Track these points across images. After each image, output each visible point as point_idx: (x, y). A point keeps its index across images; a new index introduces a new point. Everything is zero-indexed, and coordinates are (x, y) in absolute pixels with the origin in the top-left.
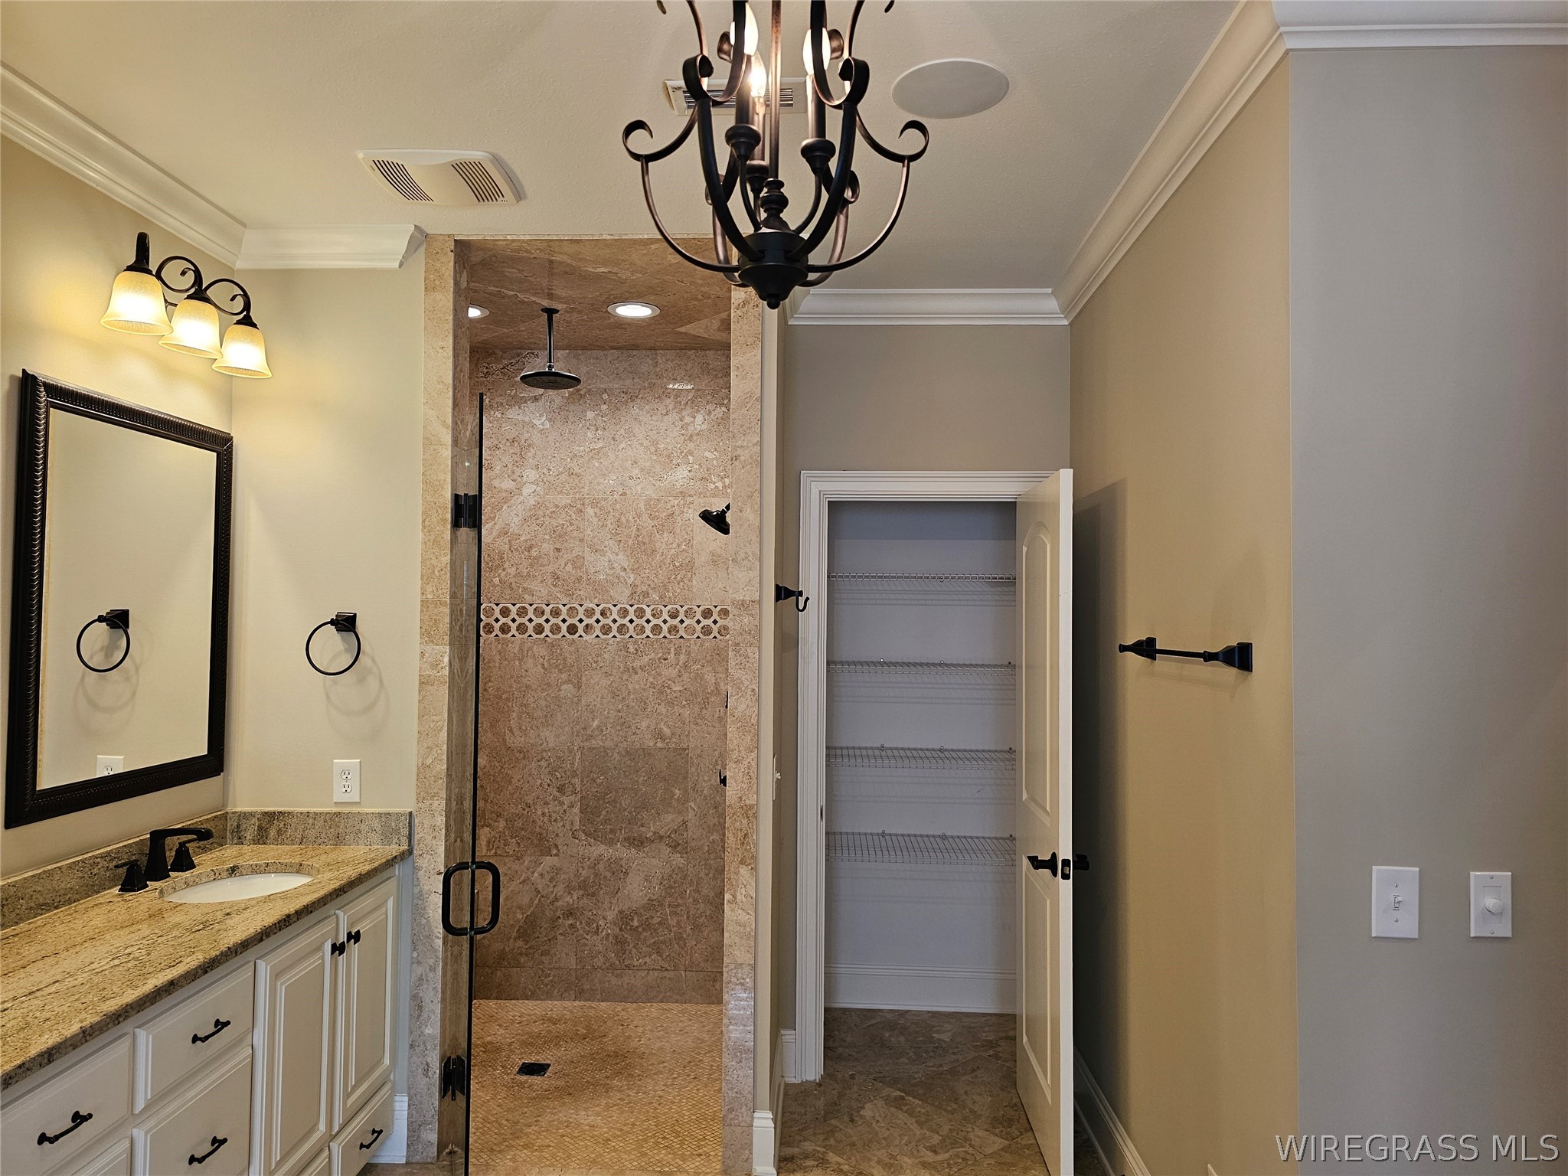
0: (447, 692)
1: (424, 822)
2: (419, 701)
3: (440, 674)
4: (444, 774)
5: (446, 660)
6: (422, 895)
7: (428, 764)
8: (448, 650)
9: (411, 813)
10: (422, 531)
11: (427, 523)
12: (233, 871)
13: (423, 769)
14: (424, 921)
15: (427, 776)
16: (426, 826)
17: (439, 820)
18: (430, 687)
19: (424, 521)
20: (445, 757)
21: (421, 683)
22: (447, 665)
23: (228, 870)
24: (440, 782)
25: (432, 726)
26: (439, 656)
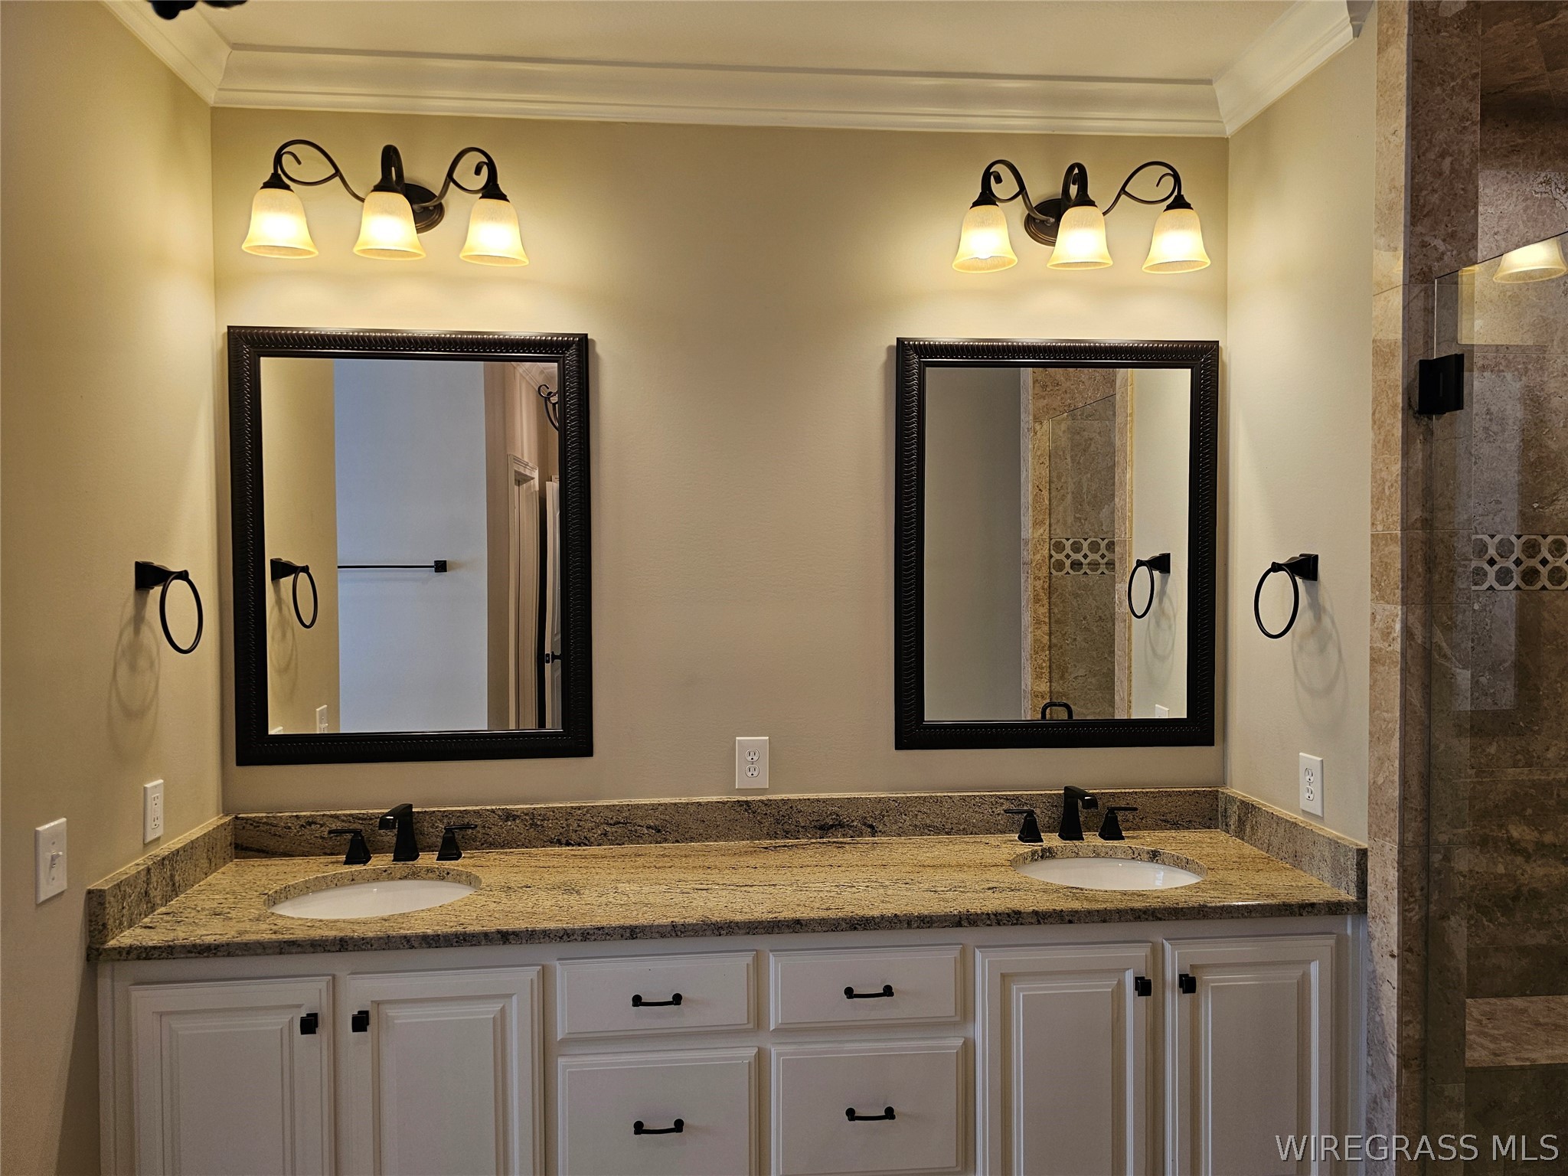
0: (1399, 677)
1: (1377, 869)
2: (1372, 687)
3: (1391, 648)
4: (1396, 806)
5: (1398, 627)
6: (1375, 977)
7: (1379, 783)
8: (1400, 613)
9: (1363, 854)
10: (1373, 427)
11: (1377, 415)
12: (1154, 856)
13: (1375, 789)
14: (1378, 1019)
15: (1379, 802)
16: (1377, 876)
17: (1391, 874)
18: (1382, 668)
19: (1374, 414)
20: (1396, 778)
21: (1372, 660)
22: (1400, 635)
23: (1148, 853)
24: (1392, 815)
25: (1384, 727)
26: (1390, 620)
